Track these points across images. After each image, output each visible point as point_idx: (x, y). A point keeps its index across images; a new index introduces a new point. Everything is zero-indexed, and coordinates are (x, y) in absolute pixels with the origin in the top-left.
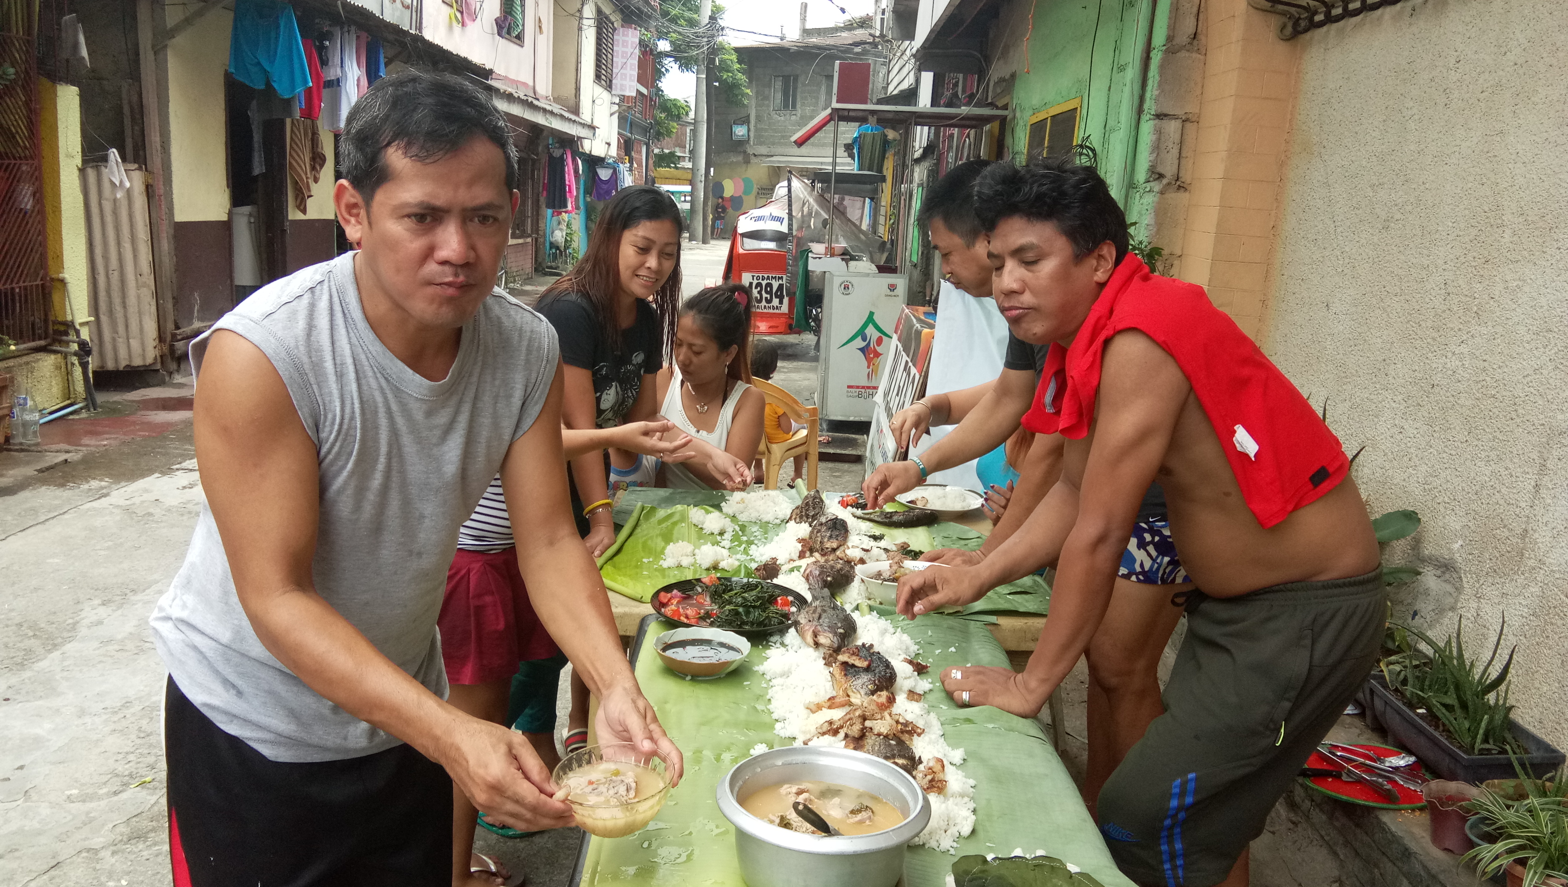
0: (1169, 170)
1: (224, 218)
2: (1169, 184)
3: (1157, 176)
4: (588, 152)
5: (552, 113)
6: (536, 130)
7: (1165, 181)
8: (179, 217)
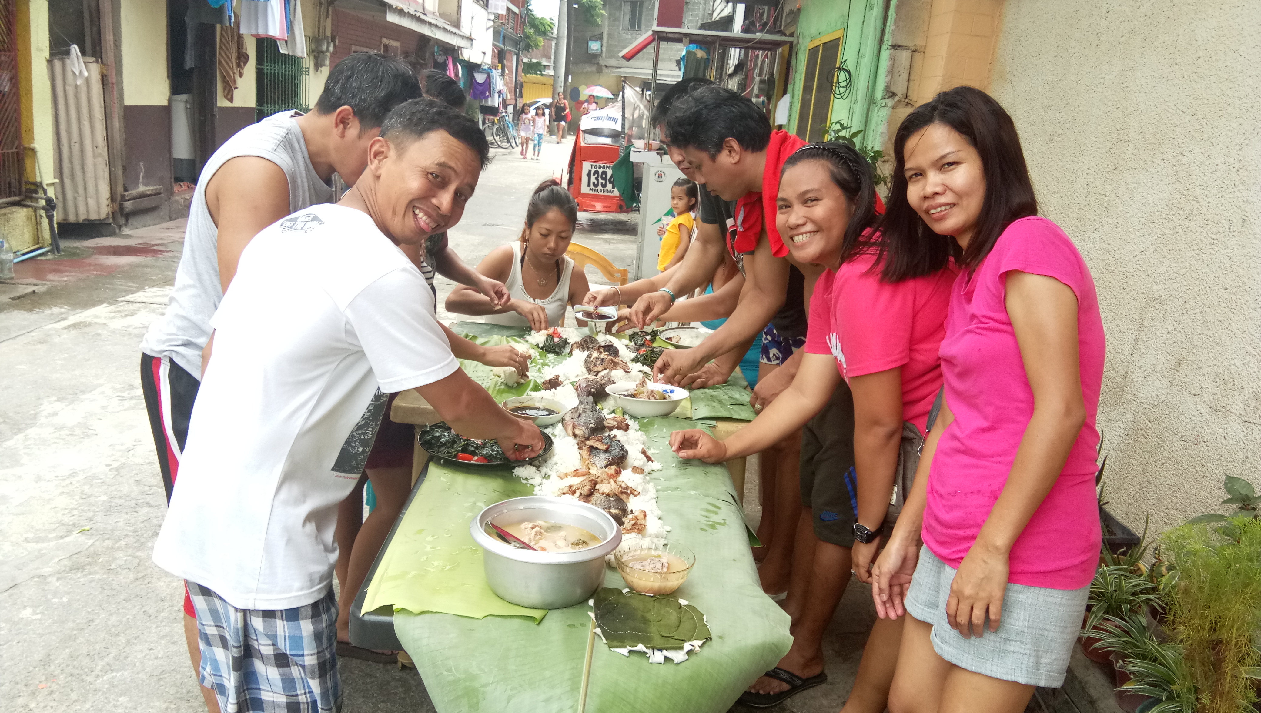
0: (900, 90)
1: (165, 103)
2: (899, 101)
3: (891, 94)
4: (467, 59)
5: (436, 26)
6: (424, 40)
7: (896, 99)
8: (128, 102)
